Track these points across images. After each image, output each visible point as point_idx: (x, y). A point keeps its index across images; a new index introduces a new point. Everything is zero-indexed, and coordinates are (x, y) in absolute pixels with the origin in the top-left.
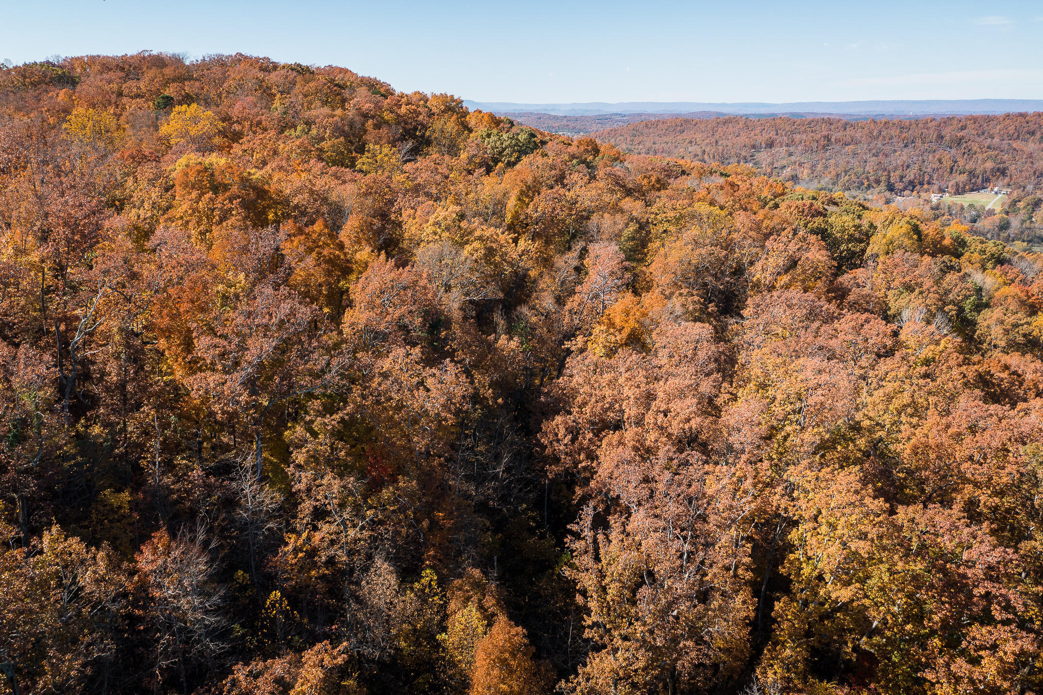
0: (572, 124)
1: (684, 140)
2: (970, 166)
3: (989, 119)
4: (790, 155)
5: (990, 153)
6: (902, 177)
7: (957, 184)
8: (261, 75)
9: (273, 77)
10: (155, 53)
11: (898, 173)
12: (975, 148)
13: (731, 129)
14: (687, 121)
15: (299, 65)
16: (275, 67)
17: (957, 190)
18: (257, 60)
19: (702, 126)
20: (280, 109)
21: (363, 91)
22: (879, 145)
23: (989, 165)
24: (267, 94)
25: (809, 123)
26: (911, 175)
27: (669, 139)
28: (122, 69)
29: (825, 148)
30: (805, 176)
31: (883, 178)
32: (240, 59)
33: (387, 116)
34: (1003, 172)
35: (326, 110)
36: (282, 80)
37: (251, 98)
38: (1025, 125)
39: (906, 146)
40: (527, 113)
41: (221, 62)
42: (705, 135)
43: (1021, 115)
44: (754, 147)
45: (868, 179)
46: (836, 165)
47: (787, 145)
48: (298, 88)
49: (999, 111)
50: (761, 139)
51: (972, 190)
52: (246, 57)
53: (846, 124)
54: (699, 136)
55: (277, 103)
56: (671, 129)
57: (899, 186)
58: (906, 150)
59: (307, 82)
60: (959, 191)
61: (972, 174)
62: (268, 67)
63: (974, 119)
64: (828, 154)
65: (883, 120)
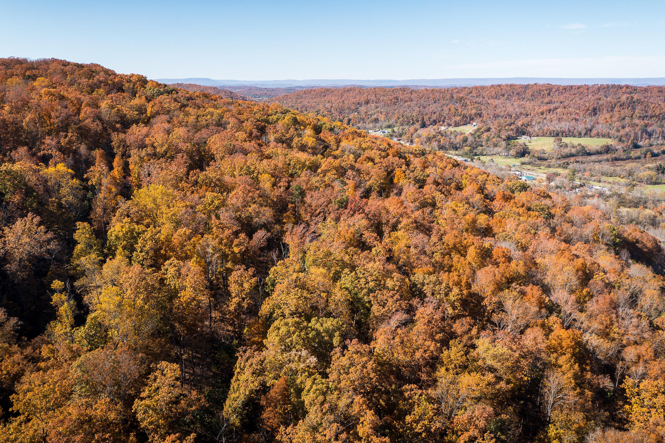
0: (269, 93)
1: (325, 101)
2: (465, 112)
3: (483, 88)
4: (377, 108)
5: (476, 105)
6: (429, 118)
7: (456, 122)
8: (62, 67)
9: (67, 68)
10: (16, 58)
11: (428, 116)
12: (468, 103)
13: (351, 94)
14: (327, 90)
15: (78, 64)
16: (69, 63)
17: (456, 124)
18: (61, 61)
19: (336, 93)
20: (70, 79)
21: (102, 74)
22: (422, 102)
23: (474, 111)
24: (65, 74)
25: (393, 91)
26: (434, 117)
27: (318, 100)
28: (5, 65)
29: (395, 104)
30: (383, 119)
31: (420, 119)
32: (54, 60)
33: (109, 82)
34: (480, 115)
35: (86, 80)
36: (70, 70)
37: (59, 76)
38: (500, 91)
39: (435, 102)
40: (243, 86)
41: (46, 62)
42: (337, 98)
43: (499, 86)
44: (359, 103)
45: (413, 119)
46: (398, 112)
47: (376, 102)
48: (76, 72)
49: (489, 84)
50: (363, 99)
51: (464, 125)
52: (56, 60)
53: (412, 91)
54: (333, 99)
55: (68, 78)
56: (319, 95)
57: (428, 123)
58: (435, 104)
59: (79, 70)
60: (457, 125)
61: (464, 116)
62: (65, 64)
63: (476, 88)
64: (396, 106)
65: (431, 89)
